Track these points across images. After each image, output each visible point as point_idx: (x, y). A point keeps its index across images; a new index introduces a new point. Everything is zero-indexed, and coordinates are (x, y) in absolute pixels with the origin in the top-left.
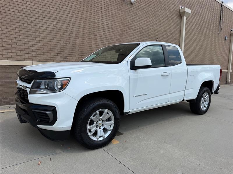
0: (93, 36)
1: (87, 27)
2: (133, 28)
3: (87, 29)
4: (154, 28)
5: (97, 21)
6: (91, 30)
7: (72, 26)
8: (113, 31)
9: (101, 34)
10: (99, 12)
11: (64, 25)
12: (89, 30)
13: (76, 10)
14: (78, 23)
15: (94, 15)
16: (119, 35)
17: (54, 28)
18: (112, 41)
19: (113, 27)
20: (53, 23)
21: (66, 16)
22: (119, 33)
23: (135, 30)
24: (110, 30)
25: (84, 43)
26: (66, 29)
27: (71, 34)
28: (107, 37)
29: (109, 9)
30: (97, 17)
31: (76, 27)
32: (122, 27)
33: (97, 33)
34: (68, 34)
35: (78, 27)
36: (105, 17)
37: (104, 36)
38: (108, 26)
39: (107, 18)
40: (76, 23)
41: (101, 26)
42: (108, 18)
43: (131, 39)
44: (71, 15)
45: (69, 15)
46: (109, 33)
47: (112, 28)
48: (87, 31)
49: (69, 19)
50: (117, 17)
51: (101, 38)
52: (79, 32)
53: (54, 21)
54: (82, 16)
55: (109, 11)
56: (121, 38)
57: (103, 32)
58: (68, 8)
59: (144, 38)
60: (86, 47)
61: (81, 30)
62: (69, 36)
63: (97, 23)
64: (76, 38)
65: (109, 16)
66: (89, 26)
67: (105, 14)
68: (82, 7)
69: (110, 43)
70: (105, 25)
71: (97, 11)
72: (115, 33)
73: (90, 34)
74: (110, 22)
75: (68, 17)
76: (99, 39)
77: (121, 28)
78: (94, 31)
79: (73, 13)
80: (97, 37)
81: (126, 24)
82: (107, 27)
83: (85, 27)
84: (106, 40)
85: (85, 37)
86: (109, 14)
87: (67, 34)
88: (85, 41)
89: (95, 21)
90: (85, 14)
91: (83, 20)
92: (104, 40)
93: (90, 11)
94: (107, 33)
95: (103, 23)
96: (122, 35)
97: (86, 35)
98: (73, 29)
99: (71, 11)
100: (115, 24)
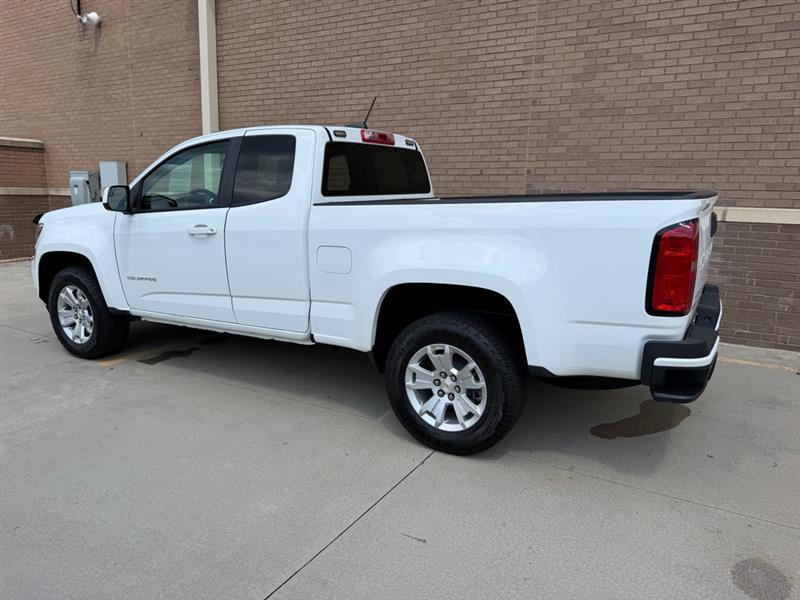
0: (463, 107)
1: (442, 82)
3: (444, 88)
5: (479, 52)
6: (455, 88)
7: (402, 92)
8: (545, 66)
9: (493, 92)
10: (488, 16)
12: (451, 88)
13: (413, 39)
14: (418, 78)
15: (470, 32)
16: (575, 78)
18: (538, 109)
19: (544, 52)
20: (358, 96)
21: (387, 68)
22: (575, 71)
24: (534, 67)
25: (435, 134)
30: (480, 37)
31: (412, 91)
32: (592, 39)
33: (476, 93)
34: (391, 117)
35: (418, 91)
36: (513, 26)
37: (504, 97)
38: (526, 54)
39: (519, 25)
40: (413, 78)
41: (495, 64)
42: (525, 25)
44: (400, 60)
46: (526, 82)
47: (540, 60)
48: (443, 95)
49: (393, 74)
51: (494, 105)
52: (418, 103)
54: (430, 50)
56: (588, 85)
57: (503, 84)
58: (392, 42)
60: (439, 147)
61: (426, 97)
63: (480, 59)
65: (531, 17)
66: (453, 75)
67: (513, 13)
68: (430, 24)
69: (529, 116)
70: (511, 55)
71: (482, 16)
72: (553, 73)
73: (454, 101)
74: (531, 38)
75: (392, 68)
76: (485, 112)
77: (585, 47)
78: (467, 87)
79: (404, 53)
80: (476, 106)
81: (616, 21)
82: (521, 61)
83: (437, 83)
84: (515, 110)
85: (437, 115)
86: (528, 10)
87: (388, 118)
88: (434, 128)
89: (472, 53)
90: (438, 42)
91: (432, 63)
92: (504, 111)
93: (456, 27)
94: (517, 83)
95: (502, 49)
96: (589, 73)
97: (441, 108)
98: (405, 98)
99: (400, 47)
100: (559, 35)
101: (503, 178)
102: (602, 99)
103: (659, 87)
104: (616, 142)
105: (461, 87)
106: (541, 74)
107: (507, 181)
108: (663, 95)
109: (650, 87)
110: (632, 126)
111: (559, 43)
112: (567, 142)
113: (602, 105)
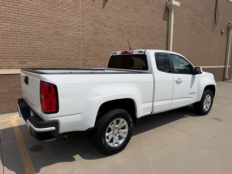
0: (59, 37)
1: (50, 27)
2: (110, 25)
3: (51, 29)
4: (136, 24)
5: (63, 20)
6: (56, 30)
7: (31, 27)
8: (84, 29)
9: (69, 34)
10: (65, 9)
11: (21, 26)
12: (54, 30)
13: (35, 8)
14: (39, 23)
15: (60, 12)
16: (92, 34)
17: (8, 29)
18: (84, 41)
19: (84, 25)
20: (6, 24)
21: (23, 16)
22: (92, 32)
23: (112, 28)
24: (81, 28)
25: (48, 45)
26: (23, 31)
27: (30, 36)
28: (77, 36)
29: (79, 5)
30: (63, 15)
31: (37, 27)
32: (96, 25)
33: (63, 33)
34: (27, 36)
35: (39, 28)
36: (74, 15)
37: (73, 36)
38: (78, 24)
39: (76, 15)
40: (37, 23)
41: (69, 25)
42: (77, 15)
43: (108, 38)
44: (29, 14)
45: (26, 14)
46: (79, 33)
47: (83, 27)
48: (51, 32)
49: (26, 19)
50: (88, 13)
51: (70, 38)
52: (40, 33)
53: (7, 21)
54: (44, 14)
55: (78, 7)
56: (96, 37)
57: (73, 32)
58: (24, 6)
59: (124, 36)
60: (51, 49)
61: (43, 31)
62: (28, 39)
63: (64, 22)
64: (38, 39)
65: (79, 13)
66: (54, 25)
67: (74, 10)
68: (42, 4)
69: (81, 43)
70: (74, 23)
71: (63, 8)
72: (87, 32)
73: (56, 34)
74: (80, 20)
75: (26, 16)
76: (68, 40)
77: (94, 26)
78: (60, 30)
79: (31, 12)
80: (64, 37)
81: (100, 22)
82: (77, 26)
83: (48, 26)
84: (77, 41)
85: (49, 38)
86: (78, 11)
87: (25, 36)
88: (48, 42)
89: (61, 19)
90: (47, 12)
91: (45, 19)
92: (74, 40)
93: (53, 9)
94: (76, 32)
95: (71, 21)
96: (96, 34)
97: (51, 36)
98: (33, 30)
99: (29, 9)
100: (87, 21)
101: (75, 61)
102: (99, 41)
103: (110, 40)
104: (103, 52)
105: (58, 30)
106: (83, 31)
107: (77, 62)
108: (111, 42)
109: (109, 40)
110: (106, 49)
111: (88, 23)
112: (92, 52)
113: (99, 43)
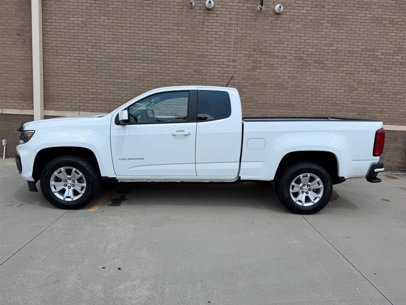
0: (201, 76)
1: (190, 64)
2: (281, 54)
3: (191, 67)
5: (207, 54)
6: (197, 68)
7: (169, 66)
8: (237, 64)
9: (214, 72)
10: (211, 39)
11: (158, 65)
12: (195, 68)
13: (175, 43)
14: (177, 61)
15: (203, 44)
16: (248, 70)
17: (145, 71)
19: (236, 58)
20: (144, 65)
21: (161, 54)
22: (248, 67)
23: (285, 57)
24: (232, 63)
26: (160, 71)
27: (166, 77)
28: (224, 75)
29: (231, 31)
30: (208, 47)
31: (174, 66)
32: (255, 56)
33: (207, 71)
34: (163, 77)
35: (177, 67)
36: (223, 45)
37: (219, 75)
38: (228, 58)
39: (225, 45)
40: (175, 61)
41: (215, 60)
42: (228, 46)
43: (275, 74)
44: (168, 51)
45: (164, 51)
46: (229, 69)
47: (234, 61)
48: (190, 70)
49: (164, 57)
50: (245, 41)
51: (215, 77)
52: (178, 72)
53: (145, 62)
54: (184, 49)
55: (230, 34)
56: (253, 73)
57: (218, 69)
58: (163, 42)
59: (306, 70)
61: (182, 70)
62: (163, 80)
63: (208, 57)
64: (174, 81)
65: (230, 43)
66: (195, 62)
67: (223, 39)
68: (183, 37)
70: (222, 57)
71: (209, 39)
72: (240, 67)
73: (196, 73)
74: (231, 52)
75: (163, 54)
76: (211, 80)
77: (252, 59)
78: (203, 68)
79: (170, 48)
80: (206, 77)
81: (263, 50)
83: (187, 64)
85: (188, 79)
86: (229, 40)
89: (204, 53)
90: (188, 46)
91: (185, 55)
93: (196, 41)
94: (224, 69)
95: (218, 54)
96: (254, 69)
97: (190, 76)
98: (170, 69)
99: (168, 45)
100: (242, 52)
102: (259, 80)
103: (279, 77)
104: (264, 96)
105: (199, 68)
106: (235, 67)
108: (280, 80)
109: (276, 77)
110: (270, 91)
111: (242, 55)
112: (246, 95)
113: (259, 82)
